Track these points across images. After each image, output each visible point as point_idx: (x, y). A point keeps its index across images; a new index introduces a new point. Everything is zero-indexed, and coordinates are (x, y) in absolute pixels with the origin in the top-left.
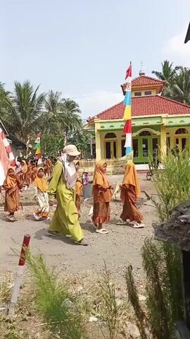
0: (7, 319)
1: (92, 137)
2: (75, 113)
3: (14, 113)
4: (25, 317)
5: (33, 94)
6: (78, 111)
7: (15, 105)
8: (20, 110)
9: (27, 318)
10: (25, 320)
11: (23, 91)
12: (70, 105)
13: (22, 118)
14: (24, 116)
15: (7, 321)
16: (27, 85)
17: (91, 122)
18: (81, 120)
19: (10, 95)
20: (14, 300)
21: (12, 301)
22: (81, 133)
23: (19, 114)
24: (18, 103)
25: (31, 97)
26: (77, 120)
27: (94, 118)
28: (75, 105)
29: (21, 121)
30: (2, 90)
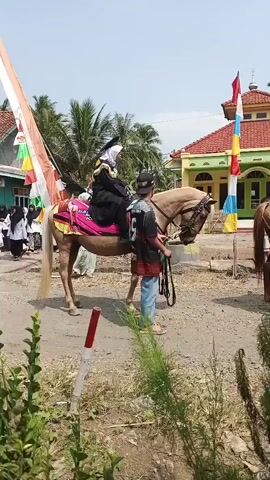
0: (68, 415)
1: (176, 179)
2: (152, 144)
3: (69, 145)
4: (91, 414)
5: (95, 117)
6: (157, 141)
7: (70, 133)
8: (78, 140)
9: (94, 416)
10: (91, 418)
11: (82, 114)
12: (147, 133)
13: (80, 152)
14: (83, 148)
15: (68, 419)
16: (88, 105)
17: (176, 158)
18: (160, 155)
19: (63, 118)
20: (77, 393)
21: (74, 393)
22: (161, 173)
23: (76, 146)
24: (75, 131)
25: (93, 121)
26: (155, 154)
27: (180, 152)
28: (154, 133)
29: (79, 156)
30: (52, 112)
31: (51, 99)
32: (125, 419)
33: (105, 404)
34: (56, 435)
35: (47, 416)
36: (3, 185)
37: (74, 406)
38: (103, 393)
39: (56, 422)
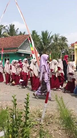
1: (73, 52)
2: (65, 42)
3: (41, 43)
5: (49, 35)
6: (67, 41)
7: (41, 40)
8: (44, 42)
11: (45, 34)
12: (64, 39)
13: (44, 45)
16: (46, 32)
17: (73, 45)
18: (68, 45)
19: (39, 36)
22: (68, 50)
23: (43, 44)
24: (43, 40)
25: (48, 36)
26: (66, 45)
27: (74, 44)
28: (65, 39)
29: (44, 46)
30: (37, 35)
31: (36, 31)
32: (58, 126)
33: (51, 121)
34: (36, 129)
35: (34, 123)
36: (23, 56)
37: (42, 121)
38: (51, 117)
39: (37, 125)
